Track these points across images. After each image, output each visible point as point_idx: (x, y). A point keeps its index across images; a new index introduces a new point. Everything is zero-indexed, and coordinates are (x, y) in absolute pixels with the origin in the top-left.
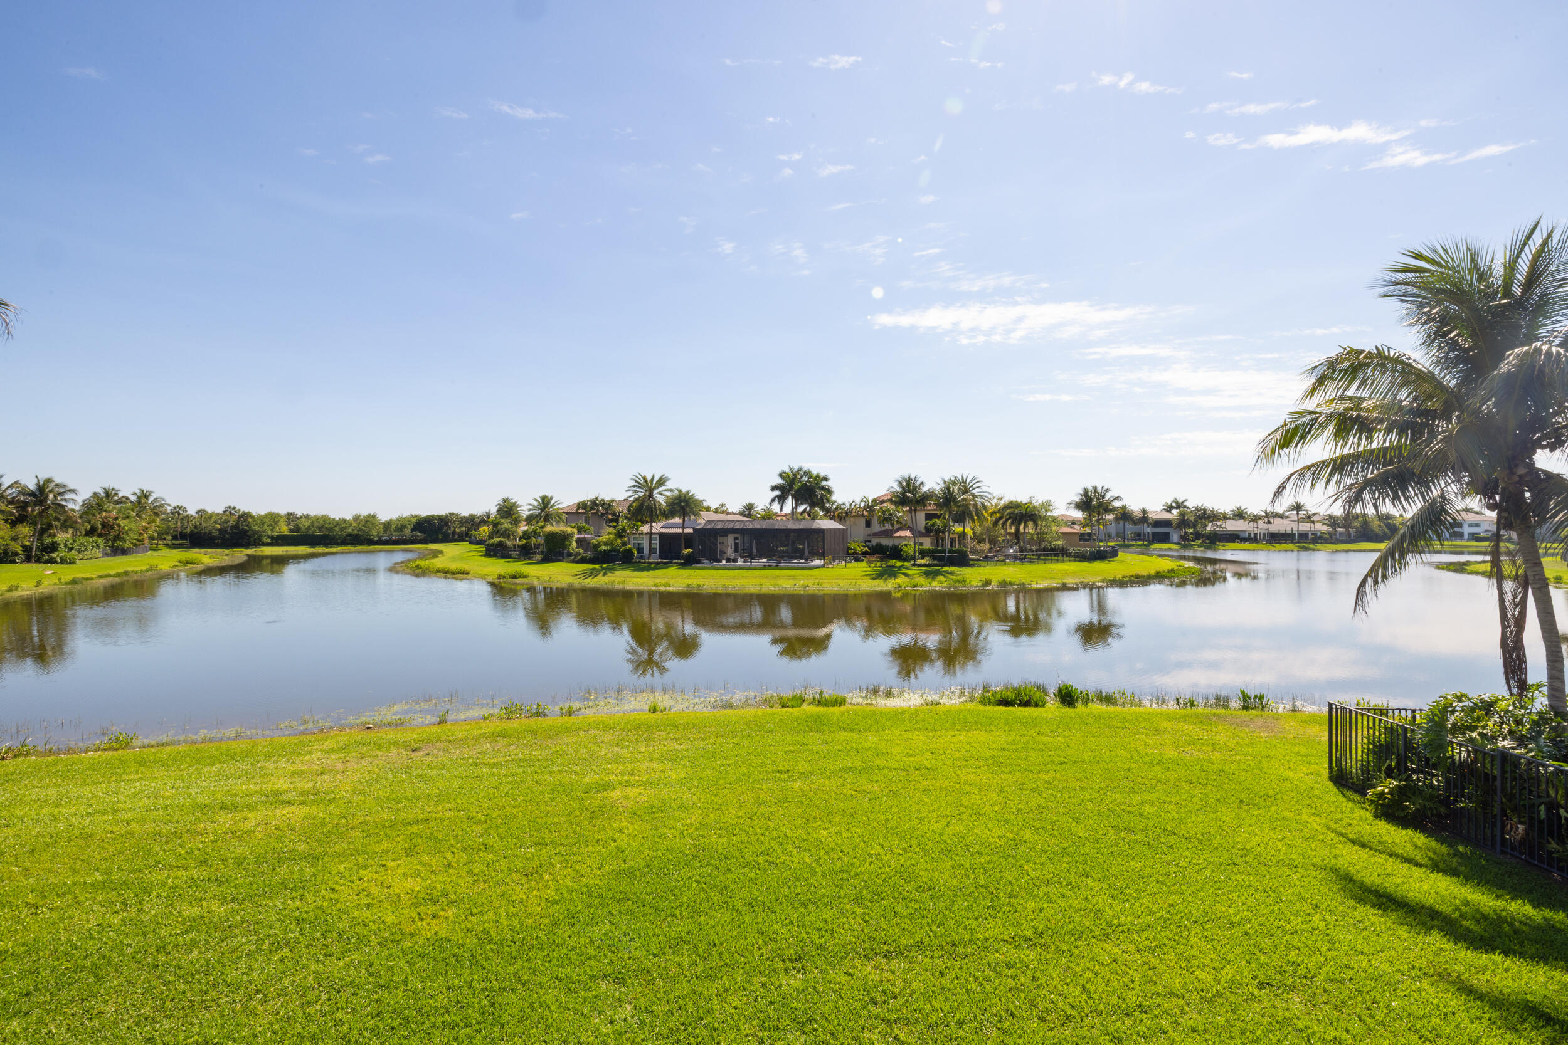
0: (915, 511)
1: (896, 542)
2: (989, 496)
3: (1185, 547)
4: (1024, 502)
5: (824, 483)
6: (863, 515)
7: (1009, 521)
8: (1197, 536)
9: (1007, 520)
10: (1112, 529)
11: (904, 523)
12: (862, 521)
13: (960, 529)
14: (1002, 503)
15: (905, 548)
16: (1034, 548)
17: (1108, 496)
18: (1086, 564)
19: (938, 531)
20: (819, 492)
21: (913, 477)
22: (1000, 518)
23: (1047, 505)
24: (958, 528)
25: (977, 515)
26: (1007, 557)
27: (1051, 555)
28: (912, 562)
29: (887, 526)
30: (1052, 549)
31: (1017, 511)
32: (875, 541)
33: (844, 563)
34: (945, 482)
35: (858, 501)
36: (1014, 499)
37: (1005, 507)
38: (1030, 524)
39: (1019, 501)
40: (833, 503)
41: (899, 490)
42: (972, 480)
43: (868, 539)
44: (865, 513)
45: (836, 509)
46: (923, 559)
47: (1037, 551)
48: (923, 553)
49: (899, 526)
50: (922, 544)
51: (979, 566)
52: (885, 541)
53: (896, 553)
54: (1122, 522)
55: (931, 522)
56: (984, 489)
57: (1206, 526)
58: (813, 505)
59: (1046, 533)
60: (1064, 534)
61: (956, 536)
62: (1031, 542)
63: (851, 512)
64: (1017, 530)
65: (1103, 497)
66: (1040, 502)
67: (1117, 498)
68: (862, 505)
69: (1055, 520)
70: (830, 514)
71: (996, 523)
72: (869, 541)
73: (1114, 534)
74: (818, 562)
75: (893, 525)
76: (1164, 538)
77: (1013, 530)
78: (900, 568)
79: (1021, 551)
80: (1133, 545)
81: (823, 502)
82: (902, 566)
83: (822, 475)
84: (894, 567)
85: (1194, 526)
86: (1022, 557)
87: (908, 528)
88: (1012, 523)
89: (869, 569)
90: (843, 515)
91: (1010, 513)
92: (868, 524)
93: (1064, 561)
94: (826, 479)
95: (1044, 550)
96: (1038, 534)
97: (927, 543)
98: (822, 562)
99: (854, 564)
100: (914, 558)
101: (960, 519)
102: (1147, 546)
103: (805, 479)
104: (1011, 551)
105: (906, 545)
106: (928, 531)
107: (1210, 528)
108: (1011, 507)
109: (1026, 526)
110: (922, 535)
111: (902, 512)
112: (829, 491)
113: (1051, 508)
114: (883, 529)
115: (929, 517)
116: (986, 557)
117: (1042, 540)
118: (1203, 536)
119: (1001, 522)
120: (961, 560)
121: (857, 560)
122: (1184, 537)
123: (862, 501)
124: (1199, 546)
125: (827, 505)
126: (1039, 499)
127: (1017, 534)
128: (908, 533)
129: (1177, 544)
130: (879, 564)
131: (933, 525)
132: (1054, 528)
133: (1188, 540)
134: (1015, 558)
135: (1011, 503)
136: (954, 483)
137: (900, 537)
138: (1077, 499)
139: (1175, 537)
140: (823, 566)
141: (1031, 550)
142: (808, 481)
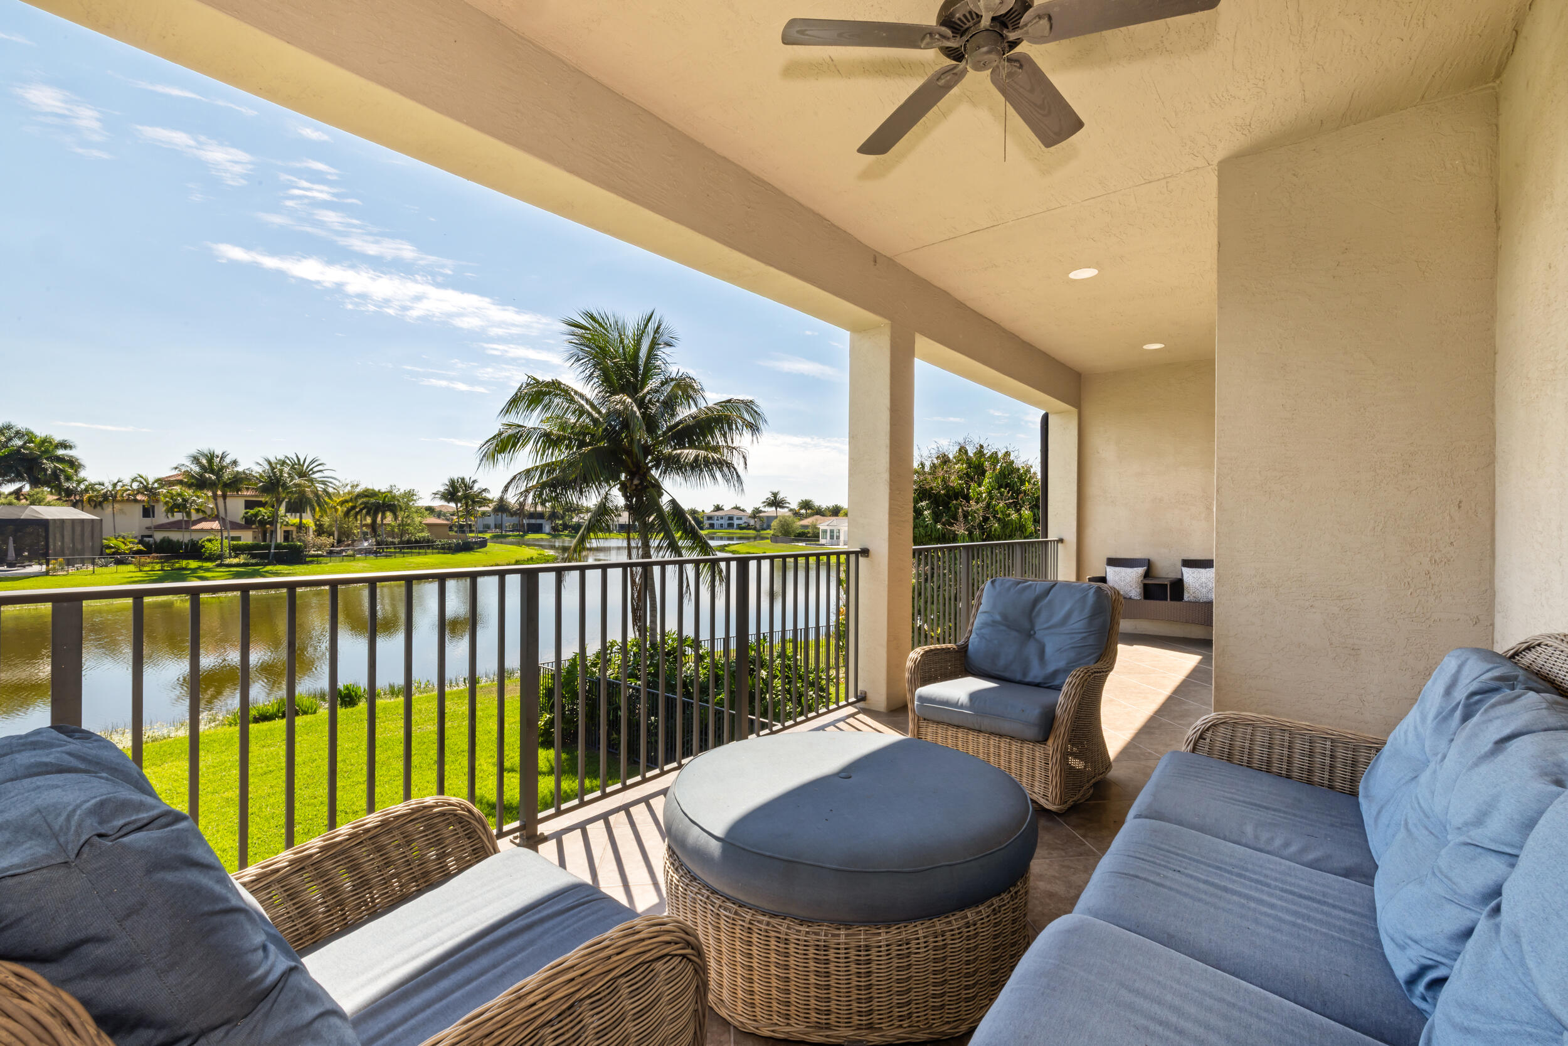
0: (224, 497)
1: (195, 537)
2: (337, 483)
3: (554, 536)
4: (383, 490)
5: (60, 452)
6: (136, 501)
7: (364, 511)
8: (565, 527)
9: (361, 510)
10: (491, 521)
11: (209, 512)
12: (138, 510)
13: (297, 520)
14: (358, 490)
15: (208, 545)
16: (396, 540)
17: (476, 488)
18: (449, 556)
19: (263, 523)
20: (49, 466)
21: (219, 452)
22: (353, 508)
23: (410, 495)
24: (293, 519)
25: (319, 505)
26: (360, 551)
27: (415, 548)
28: (218, 562)
29: (178, 516)
30: (416, 542)
31: (372, 500)
32: (159, 536)
33: (91, 568)
34: (270, 463)
35: (127, 481)
36: (370, 487)
37: (359, 496)
38: (389, 514)
39: (377, 489)
40: (79, 482)
41: (196, 469)
42: (312, 462)
43: (148, 533)
44: (139, 497)
45: (86, 490)
46: (235, 557)
47: (399, 543)
48: (237, 550)
49: (201, 515)
50: (239, 538)
51: (319, 563)
52: (175, 536)
53: (195, 551)
54: (500, 514)
55: (252, 512)
56: (326, 473)
57: (572, 518)
58: (35, 482)
59: (409, 525)
60: (429, 525)
61: (294, 529)
62: (392, 534)
63: (114, 497)
64: (374, 521)
65: (471, 488)
66: (402, 491)
67: (485, 490)
68: (135, 485)
69: (418, 511)
70: (68, 496)
71: (347, 514)
72: (150, 536)
73: (492, 525)
74: (36, 568)
75: (189, 514)
76: (538, 529)
77: (369, 520)
78: (194, 570)
79: (378, 543)
80: (510, 536)
81: (57, 478)
82: (200, 568)
83: (58, 438)
84: (185, 569)
85: (563, 518)
86: (380, 550)
87: (216, 518)
88: (368, 513)
89: (140, 574)
90: (100, 499)
91: (365, 503)
92: (148, 512)
93: (426, 554)
94: (64, 445)
95: (409, 542)
96: (399, 525)
97: (247, 537)
98: (44, 568)
99: (113, 568)
100: (221, 557)
101: (297, 507)
102: (522, 536)
103: (18, 442)
104: (366, 544)
105: (210, 541)
106: (249, 522)
107: (575, 520)
108: (366, 496)
109: (383, 518)
110: (235, 526)
111: (203, 499)
112: (73, 464)
113: (415, 498)
114: (171, 519)
115: (249, 505)
116: (331, 553)
117: (403, 533)
118: (570, 527)
119: (352, 513)
120: (294, 555)
121: (119, 562)
122: (554, 529)
123: (133, 480)
124: (566, 536)
125: (66, 485)
126: (401, 488)
127: (373, 526)
128: (216, 525)
129: (548, 534)
130: (158, 567)
131: (256, 515)
132: (417, 520)
133: (559, 531)
134: (368, 552)
135: (367, 490)
136: (283, 463)
137: (202, 530)
138: (442, 489)
139: (547, 528)
140: (47, 573)
141: (393, 543)
142: (23, 446)
